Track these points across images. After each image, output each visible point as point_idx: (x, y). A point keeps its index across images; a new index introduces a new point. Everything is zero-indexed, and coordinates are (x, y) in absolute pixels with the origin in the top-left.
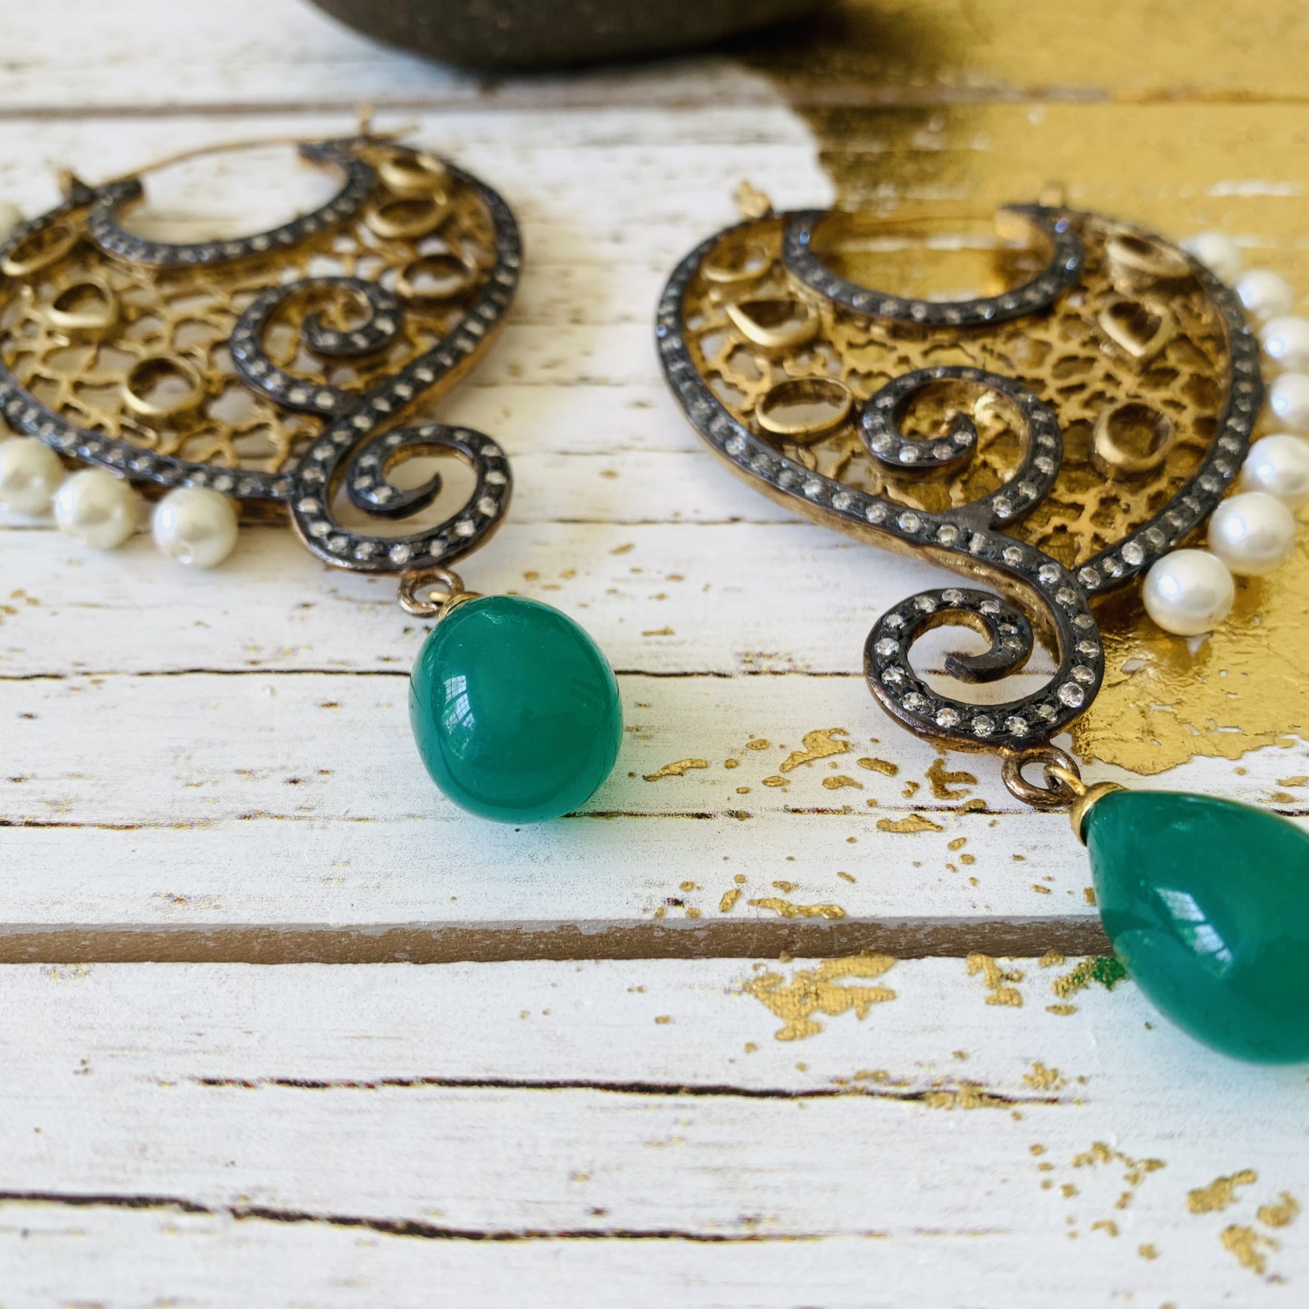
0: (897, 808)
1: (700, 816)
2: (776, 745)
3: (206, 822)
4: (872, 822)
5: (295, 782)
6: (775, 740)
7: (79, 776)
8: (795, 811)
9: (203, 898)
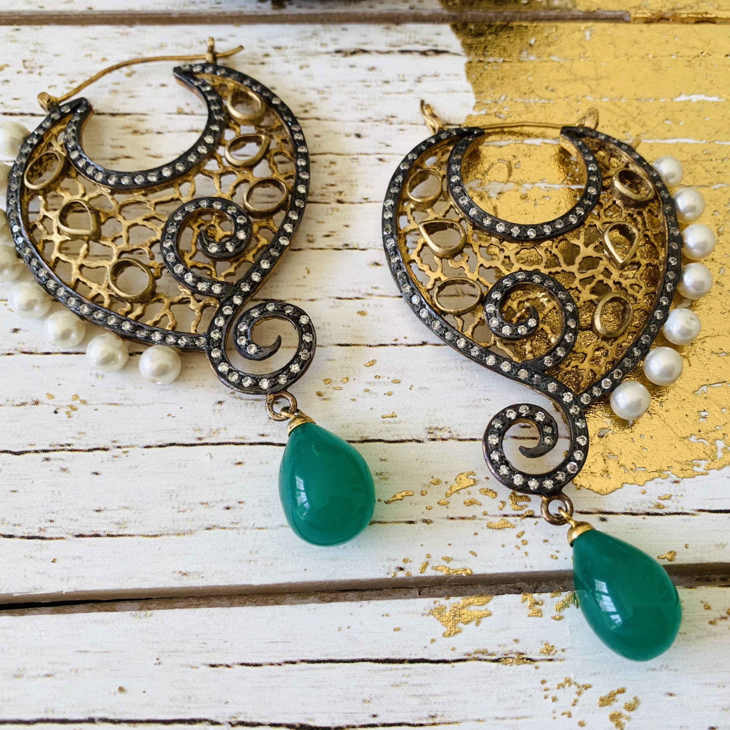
0: (496, 516)
1: (411, 522)
2: (444, 481)
3: (191, 532)
4: (485, 523)
5: (228, 508)
6: (443, 479)
7: (127, 508)
8: (452, 518)
9: (195, 573)
